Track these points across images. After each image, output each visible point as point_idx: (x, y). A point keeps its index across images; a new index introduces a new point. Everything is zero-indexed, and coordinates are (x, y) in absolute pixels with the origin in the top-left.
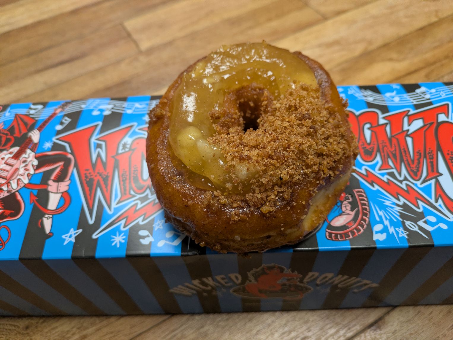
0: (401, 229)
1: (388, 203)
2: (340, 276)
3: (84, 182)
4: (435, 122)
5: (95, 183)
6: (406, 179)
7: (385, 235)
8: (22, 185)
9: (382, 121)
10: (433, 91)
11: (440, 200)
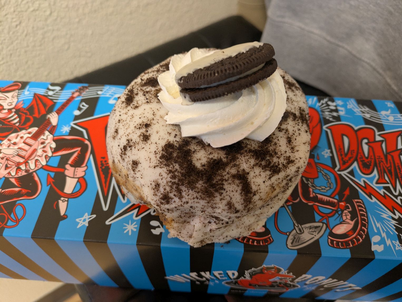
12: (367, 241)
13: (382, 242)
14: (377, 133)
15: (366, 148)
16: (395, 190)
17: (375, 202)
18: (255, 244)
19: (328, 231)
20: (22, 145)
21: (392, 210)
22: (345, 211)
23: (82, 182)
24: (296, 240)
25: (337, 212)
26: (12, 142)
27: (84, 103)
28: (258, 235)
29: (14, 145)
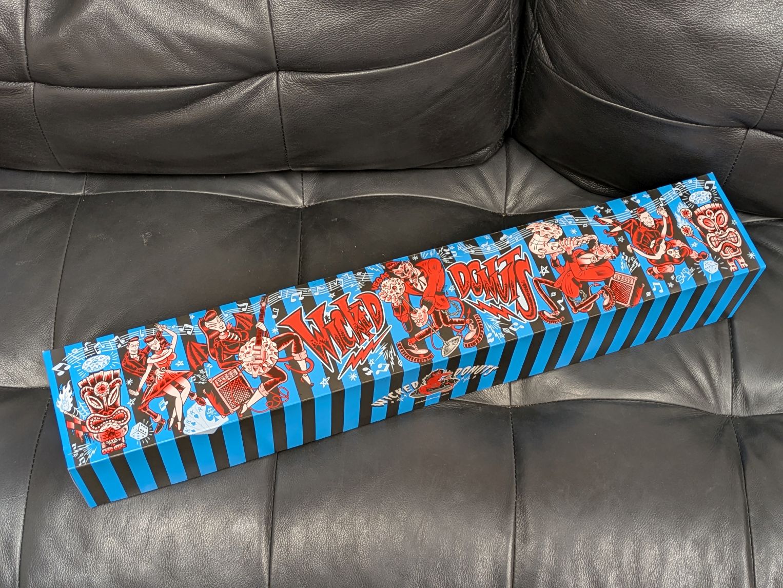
0: (501, 333)
1: (493, 320)
2: (475, 367)
3: (315, 349)
4: (513, 261)
5: (322, 347)
6: (500, 303)
7: (493, 338)
8: (276, 361)
9: (482, 267)
10: (511, 236)
11: (519, 312)
12: (485, 338)
13: (493, 336)
14: (481, 263)
15: (475, 276)
16: (497, 301)
17: (486, 313)
18: (425, 361)
19: (463, 339)
20: (253, 352)
21: (496, 314)
22: (470, 324)
23: (308, 360)
24: (446, 350)
25: (465, 326)
26: (245, 352)
27: (274, 309)
28: (425, 355)
29: (248, 354)
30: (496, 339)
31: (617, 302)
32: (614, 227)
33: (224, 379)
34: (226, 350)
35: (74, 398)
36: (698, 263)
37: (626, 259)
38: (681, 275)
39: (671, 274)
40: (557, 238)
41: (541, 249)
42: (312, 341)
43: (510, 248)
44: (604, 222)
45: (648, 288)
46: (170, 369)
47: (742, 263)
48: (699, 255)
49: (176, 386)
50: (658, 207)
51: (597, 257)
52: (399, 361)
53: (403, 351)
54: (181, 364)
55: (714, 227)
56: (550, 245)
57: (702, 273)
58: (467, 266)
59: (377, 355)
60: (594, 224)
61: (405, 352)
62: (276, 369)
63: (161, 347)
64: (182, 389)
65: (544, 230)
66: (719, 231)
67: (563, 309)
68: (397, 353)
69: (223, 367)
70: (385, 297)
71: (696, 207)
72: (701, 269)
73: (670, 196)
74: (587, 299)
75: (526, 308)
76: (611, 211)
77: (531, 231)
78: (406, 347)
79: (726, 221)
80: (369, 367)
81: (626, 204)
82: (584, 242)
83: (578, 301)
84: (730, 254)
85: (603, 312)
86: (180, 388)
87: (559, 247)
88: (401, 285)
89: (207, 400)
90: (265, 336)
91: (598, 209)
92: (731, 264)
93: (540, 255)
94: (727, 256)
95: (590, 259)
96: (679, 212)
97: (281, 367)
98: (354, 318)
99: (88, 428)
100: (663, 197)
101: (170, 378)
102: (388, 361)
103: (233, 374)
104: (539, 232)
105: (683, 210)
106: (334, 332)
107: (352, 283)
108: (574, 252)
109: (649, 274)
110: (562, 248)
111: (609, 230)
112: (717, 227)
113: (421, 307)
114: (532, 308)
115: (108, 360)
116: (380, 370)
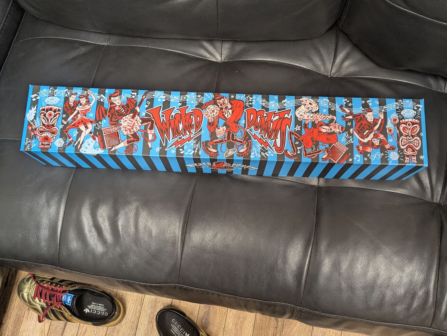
0: (259, 154)
1: (258, 146)
3: (160, 130)
4: (283, 117)
6: (266, 138)
8: (138, 130)
10: (289, 102)
11: (274, 147)
12: (250, 154)
14: (265, 113)
15: (259, 119)
16: (265, 136)
17: (256, 141)
18: (213, 156)
19: (238, 151)
20: (129, 121)
21: (261, 143)
22: (245, 144)
23: (154, 135)
24: (227, 154)
25: (242, 145)
26: (125, 120)
27: (148, 101)
28: (214, 153)
29: (126, 121)
30: (255, 157)
31: (331, 158)
32: (349, 115)
33: (109, 130)
34: (116, 116)
35: (36, 114)
36: (388, 152)
37: (347, 137)
38: (374, 155)
39: (369, 153)
40: (313, 112)
41: (302, 115)
42: (160, 126)
43: (285, 109)
44: (344, 110)
45: (352, 157)
46: (85, 116)
47: (414, 160)
48: (391, 147)
49: (85, 126)
50: (380, 112)
51: (331, 129)
52: (200, 151)
53: (204, 147)
54: (91, 115)
55: (408, 133)
56: (308, 114)
57: (388, 158)
58: (257, 112)
59: (190, 144)
60: (338, 110)
61: (205, 148)
62: (136, 134)
63: (86, 103)
64: (88, 128)
65: (309, 104)
66: (409, 137)
67: (299, 152)
68: (200, 147)
69: (111, 124)
70: (206, 115)
71: (403, 118)
72: (387, 156)
73: (391, 107)
74: (315, 151)
75: (279, 145)
76: (352, 105)
77: (301, 102)
78: (206, 145)
79: (417, 132)
80: (183, 150)
81: (362, 104)
82: (328, 119)
83: (309, 151)
84: (409, 152)
85: (320, 161)
86: (87, 127)
87: (312, 117)
88: (217, 110)
89: (97, 138)
90: (138, 115)
91: (346, 101)
92: (407, 158)
93: (299, 118)
94: (407, 153)
95: (327, 129)
96: (391, 118)
97: (139, 134)
98: (186, 121)
99: (37, 132)
100: (386, 106)
101: (84, 120)
102: (194, 149)
103: (114, 129)
104: (305, 104)
105: (394, 118)
106: (173, 124)
107: (193, 101)
108: (319, 123)
109: (356, 149)
110: (313, 118)
111: (345, 116)
112: (410, 134)
113: (223, 127)
114: (282, 147)
115: (58, 101)
116: (188, 152)
